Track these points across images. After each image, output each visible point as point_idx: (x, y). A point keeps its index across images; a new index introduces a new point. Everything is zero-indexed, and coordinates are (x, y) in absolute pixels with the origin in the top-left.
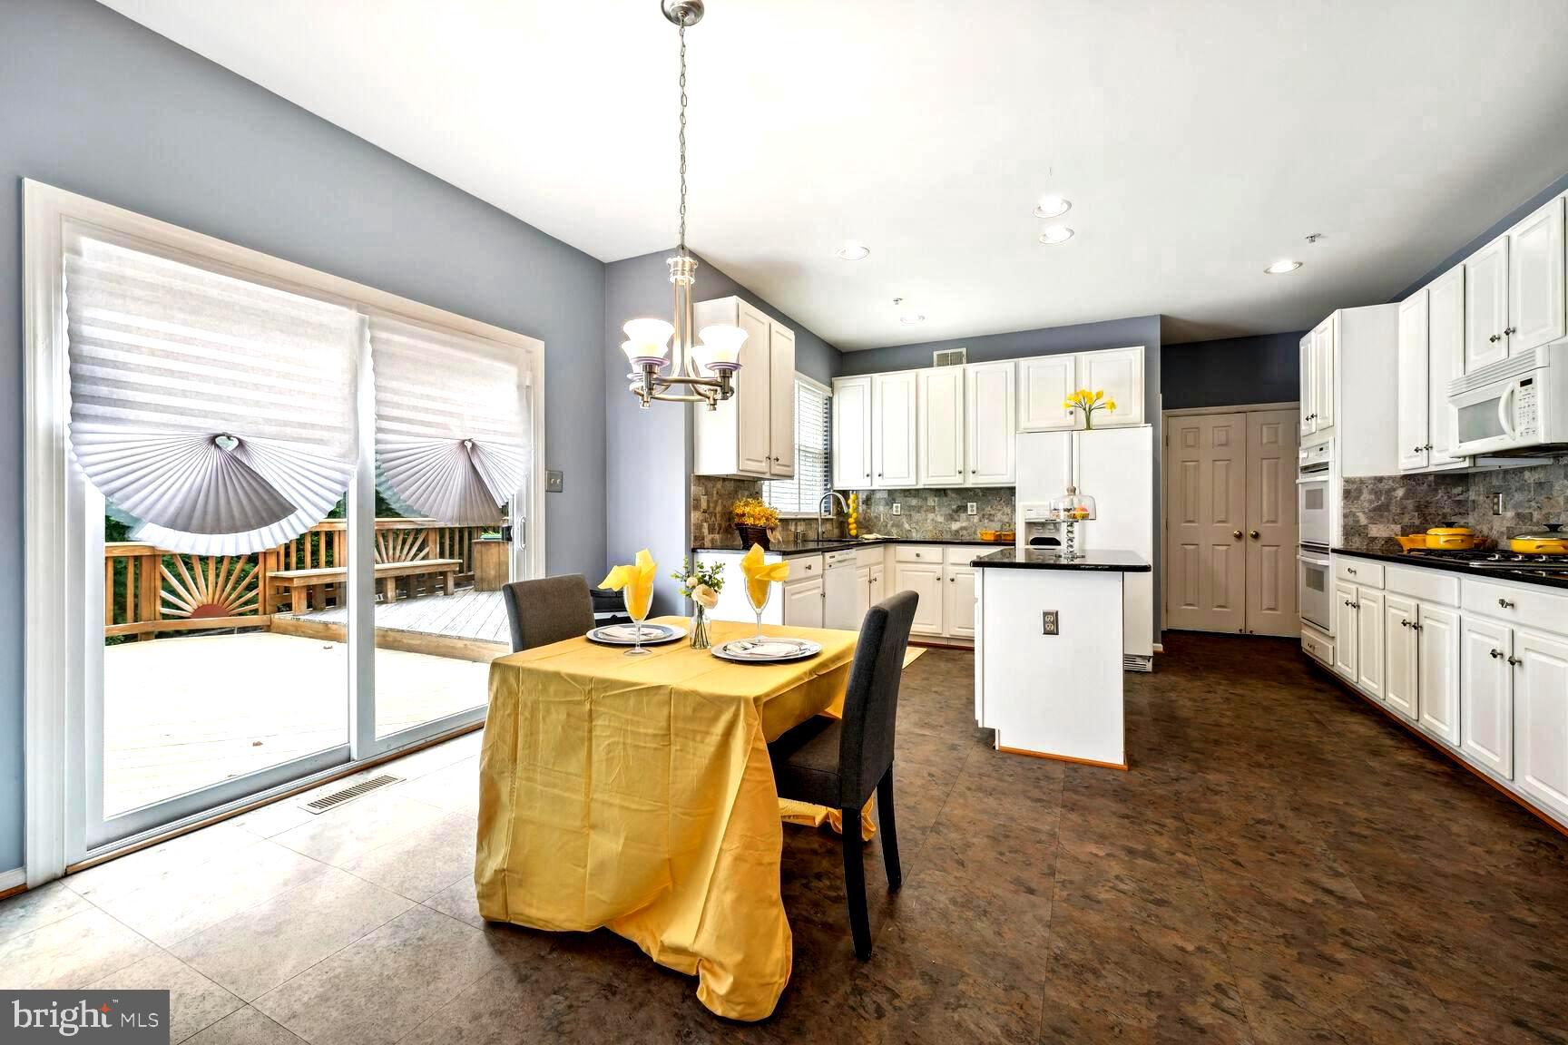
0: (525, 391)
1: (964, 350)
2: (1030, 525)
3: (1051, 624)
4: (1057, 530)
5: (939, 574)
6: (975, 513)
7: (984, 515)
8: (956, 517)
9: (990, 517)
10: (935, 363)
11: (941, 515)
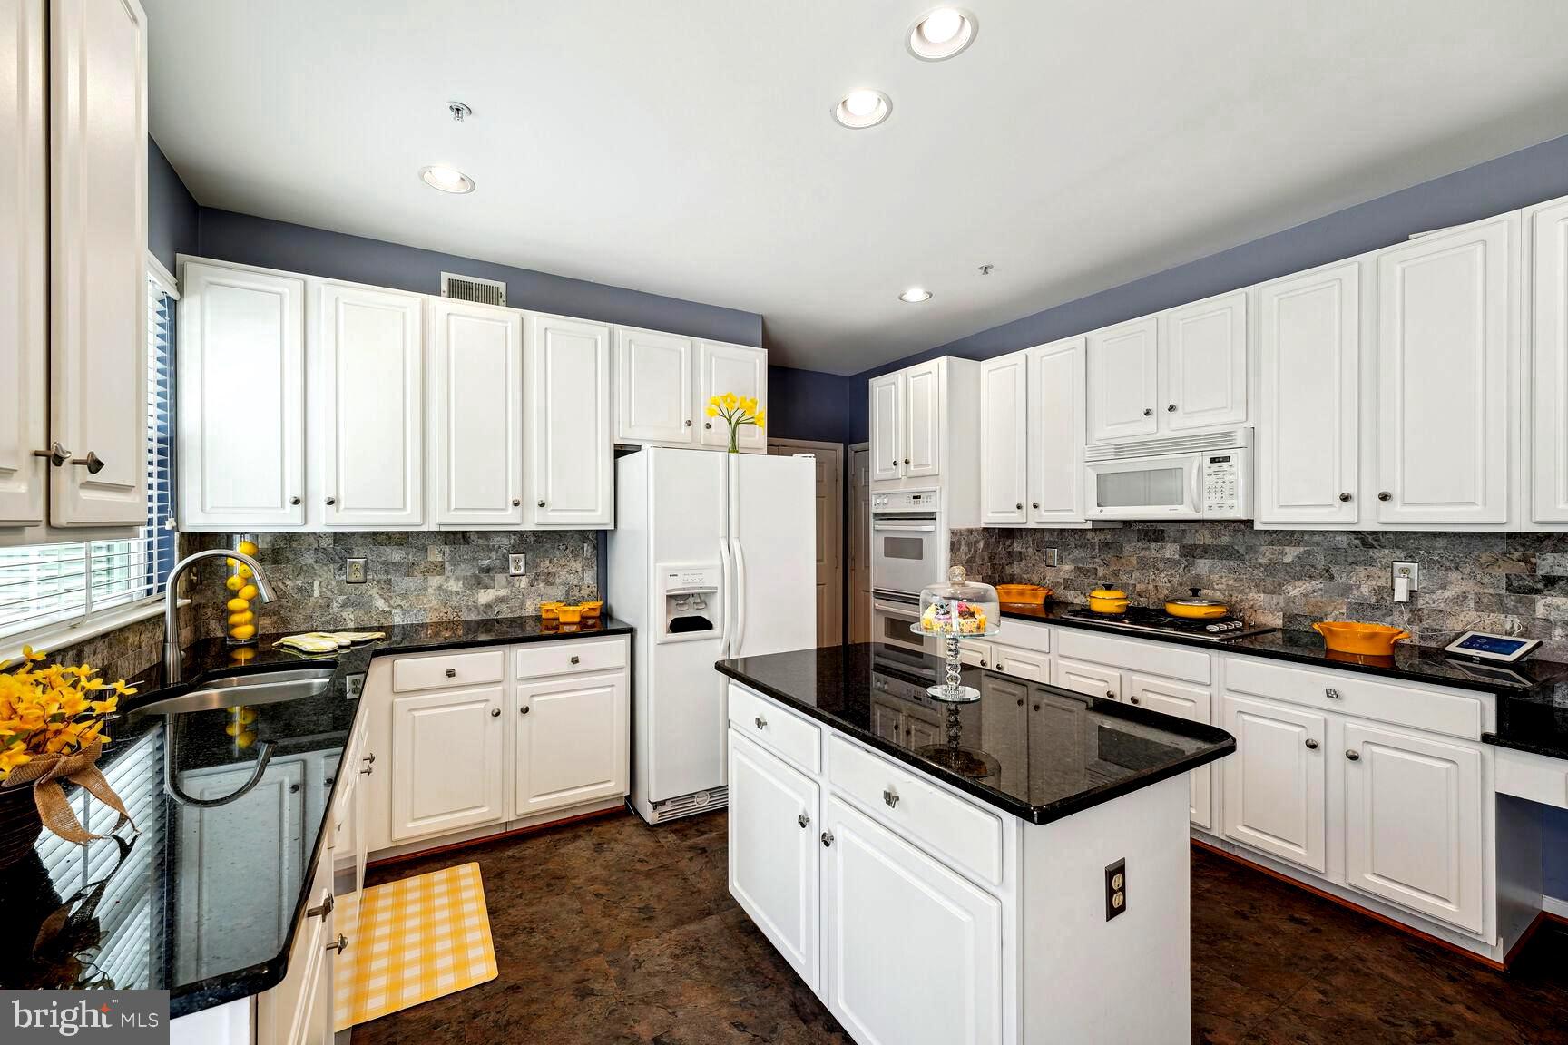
1: (501, 286)
2: (671, 599)
5: (495, 704)
6: (521, 571)
7: (537, 575)
8: (486, 580)
9: (549, 579)
11: (457, 579)
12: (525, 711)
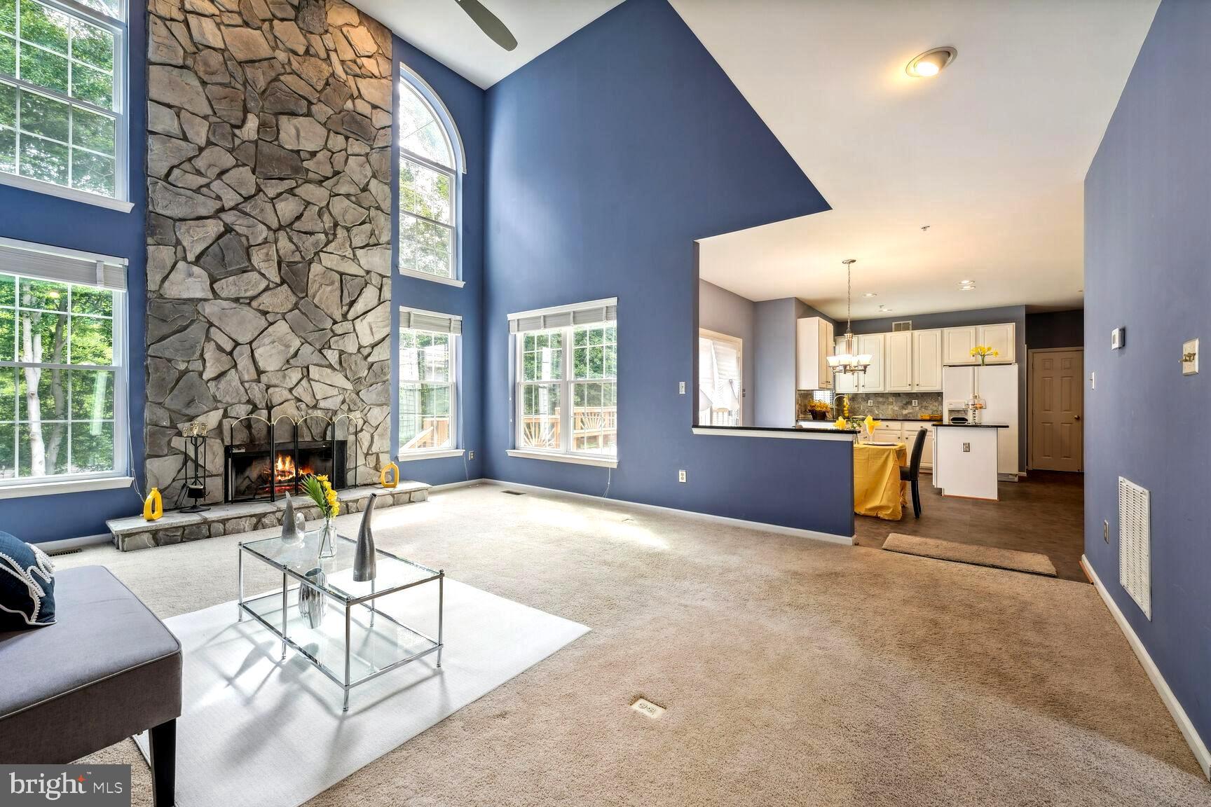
0: (738, 358)
1: (910, 322)
2: (951, 411)
3: (967, 448)
4: (966, 414)
5: (899, 435)
6: (917, 405)
7: (922, 407)
8: (906, 407)
9: (926, 408)
10: (893, 330)
11: (897, 406)
12: (907, 438)
